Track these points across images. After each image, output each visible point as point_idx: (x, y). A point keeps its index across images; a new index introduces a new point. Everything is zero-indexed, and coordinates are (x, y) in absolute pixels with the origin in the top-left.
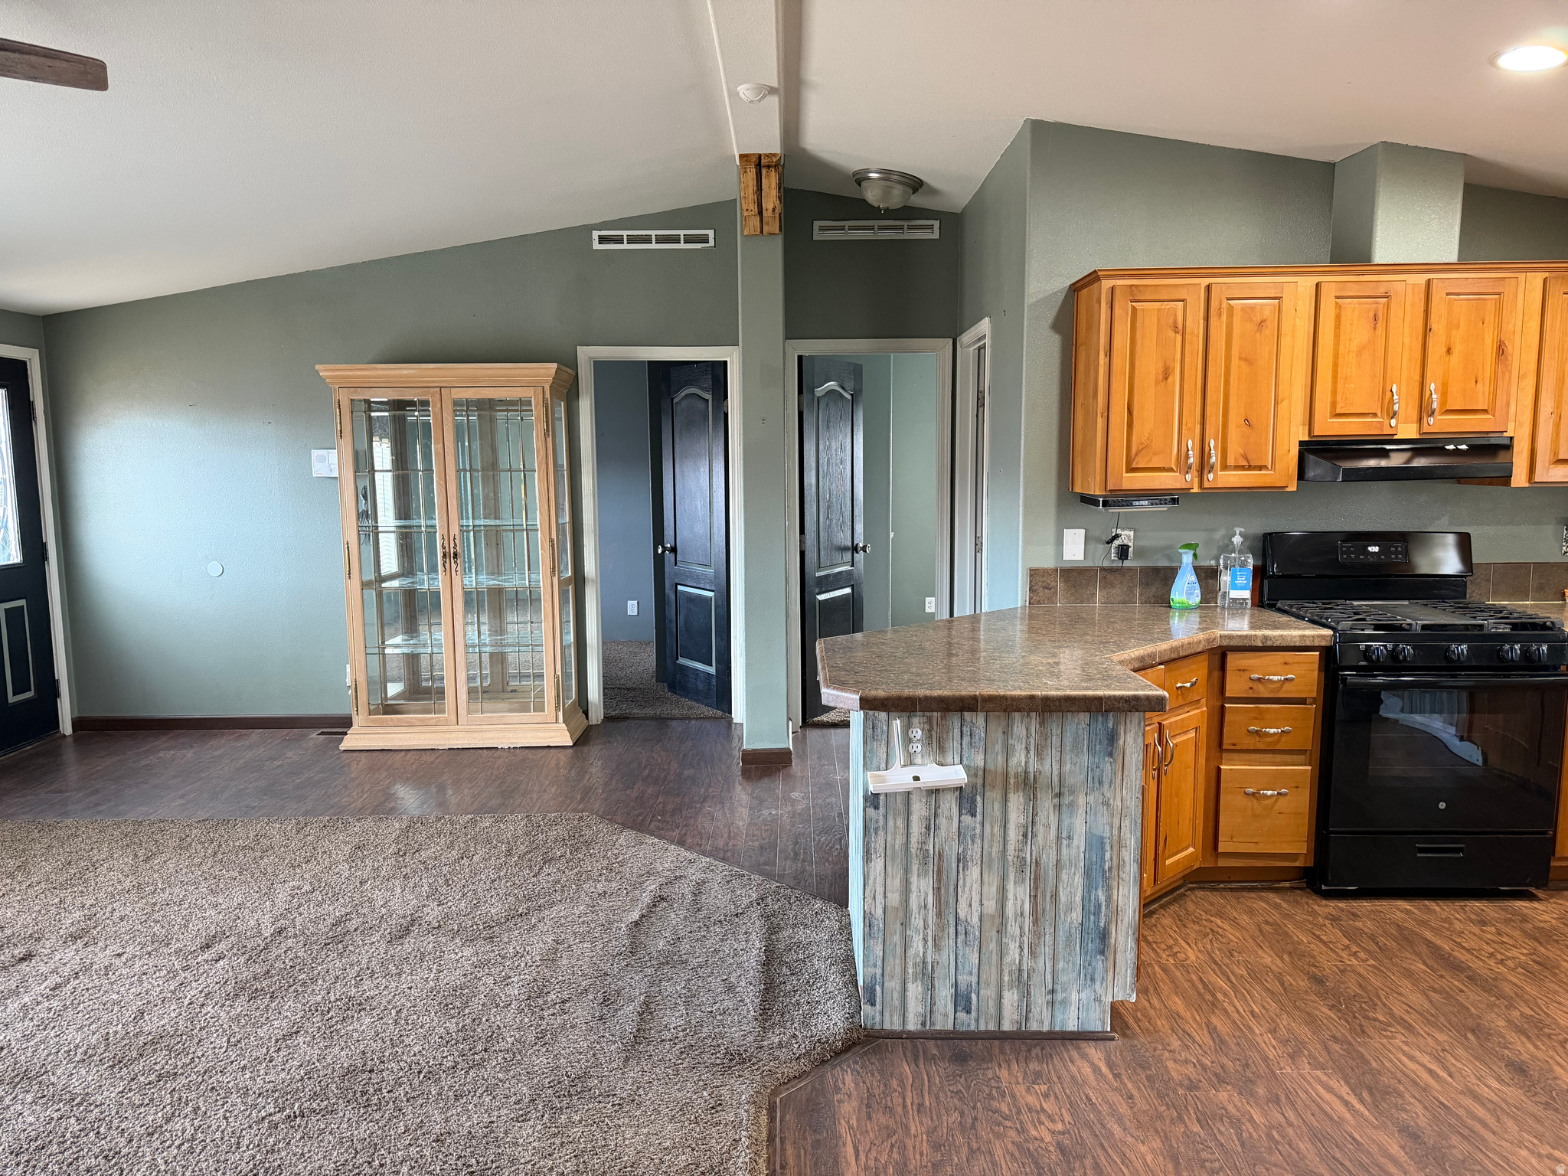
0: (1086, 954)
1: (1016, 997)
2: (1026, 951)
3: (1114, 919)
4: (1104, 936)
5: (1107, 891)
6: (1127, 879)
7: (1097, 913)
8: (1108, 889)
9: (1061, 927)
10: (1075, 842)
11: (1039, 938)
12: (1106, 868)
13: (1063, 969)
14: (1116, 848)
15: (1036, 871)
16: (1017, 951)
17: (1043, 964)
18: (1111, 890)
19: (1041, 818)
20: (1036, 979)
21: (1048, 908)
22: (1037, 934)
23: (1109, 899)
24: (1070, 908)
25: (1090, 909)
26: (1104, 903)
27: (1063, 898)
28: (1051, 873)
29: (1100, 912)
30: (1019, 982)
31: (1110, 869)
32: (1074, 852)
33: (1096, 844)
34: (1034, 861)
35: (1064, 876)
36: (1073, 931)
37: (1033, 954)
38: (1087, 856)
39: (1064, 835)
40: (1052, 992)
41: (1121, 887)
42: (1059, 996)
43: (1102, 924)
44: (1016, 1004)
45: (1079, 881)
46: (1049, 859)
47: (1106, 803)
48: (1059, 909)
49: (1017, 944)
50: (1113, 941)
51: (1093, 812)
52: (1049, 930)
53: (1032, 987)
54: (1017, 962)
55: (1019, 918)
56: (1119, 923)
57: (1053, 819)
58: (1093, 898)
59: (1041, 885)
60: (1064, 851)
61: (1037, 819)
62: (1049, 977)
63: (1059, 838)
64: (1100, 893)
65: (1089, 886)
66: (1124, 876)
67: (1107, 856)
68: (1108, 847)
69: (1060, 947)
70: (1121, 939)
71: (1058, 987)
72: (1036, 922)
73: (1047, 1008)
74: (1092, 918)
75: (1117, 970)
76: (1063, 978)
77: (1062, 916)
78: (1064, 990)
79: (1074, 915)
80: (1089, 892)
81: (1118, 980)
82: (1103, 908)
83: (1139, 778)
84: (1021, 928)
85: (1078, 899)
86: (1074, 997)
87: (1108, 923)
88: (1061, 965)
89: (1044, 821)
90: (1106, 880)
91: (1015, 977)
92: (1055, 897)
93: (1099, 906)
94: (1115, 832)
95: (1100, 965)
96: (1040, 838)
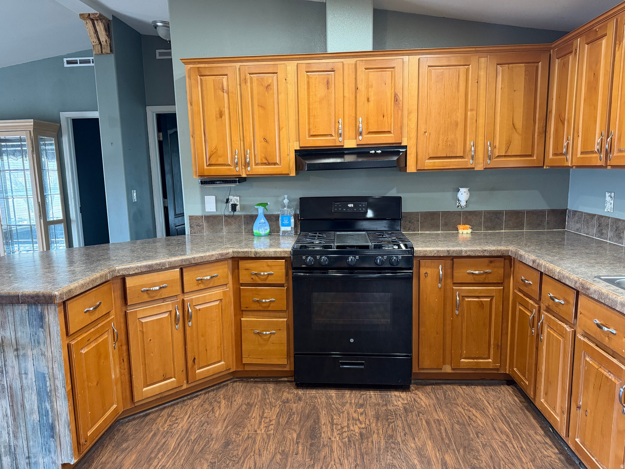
0: (44, 437)
1: (9, 460)
2: (11, 435)
3: (56, 419)
4: (53, 428)
5: (51, 403)
6: (60, 397)
7: (47, 415)
8: (51, 402)
9: (29, 422)
10: (29, 376)
11: (18, 428)
12: (48, 390)
13: (33, 446)
14: (52, 379)
15: (11, 392)
16: (7, 435)
17: (21, 442)
18: (53, 402)
19: (9, 362)
20: (19, 451)
21: (20, 413)
22: (17, 426)
23: (52, 407)
24: (31, 413)
25: (43, 413)
26: (50, 410)
27: (27, 407)
28: (19, 393)
29: (48, 415)
30: (10, 452)
31: (50, 391)
32: (30, 382)
33: (41, 377)
34: (9, 386)
35: (26, 395)
36: (35, 425)
37: (15, 437)
38: (37, 384)
39: (23, 372)
40: (29, 458)
41: (58, 401)
42: (33, 460)
43: (50, 421)
44: (10, 464)
45: (34, 397)
46: (17, 385)
47: (43, 354)
48: (26, 413)
49: (6, 432)
50: (57, 430)
51: (37, 360)
52: (22, 424)
53: (17, 455)
54: (7, 441)
55: (5, 418)
56: (60, 421)
57: (15, 363)
58: (43, 407)
59: (15, 400)
60: (24, 381)
61: (7, 363)
62: (26, 449)
63: (20, 374)
64: (47, 404)
65: (41, 401)
66: (59, 395)
67: (48, 384)
68: (47, 379)
69: (30, 433)
70: (62, 430)
71: (31, 455)
72: (14, 420)
73: (27, 466)
74: (45, 418)
75: (62, 447)
76: (33, 450)
77: (29, 417)
78: (35, 457)
79: (35, 416)
80: (41, 404)
81: (63, 452)
82: (50, 412)
83: (59, 340)
84: (7, 423)
85: (36, 407)
86: (41, 461)
87: (54, 420)
88: (31, 443)
89: (11, 364)
90: (49, 397)
91: (7, 449)
92: (23, 406)
93: (48, 411)
94: (51, 371)
95: (52, 444)
96: (10, 374)
